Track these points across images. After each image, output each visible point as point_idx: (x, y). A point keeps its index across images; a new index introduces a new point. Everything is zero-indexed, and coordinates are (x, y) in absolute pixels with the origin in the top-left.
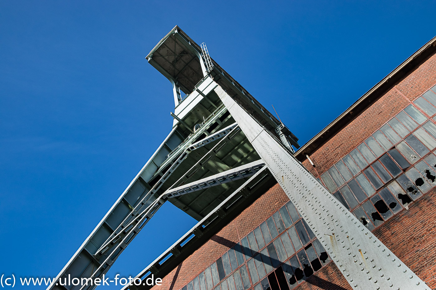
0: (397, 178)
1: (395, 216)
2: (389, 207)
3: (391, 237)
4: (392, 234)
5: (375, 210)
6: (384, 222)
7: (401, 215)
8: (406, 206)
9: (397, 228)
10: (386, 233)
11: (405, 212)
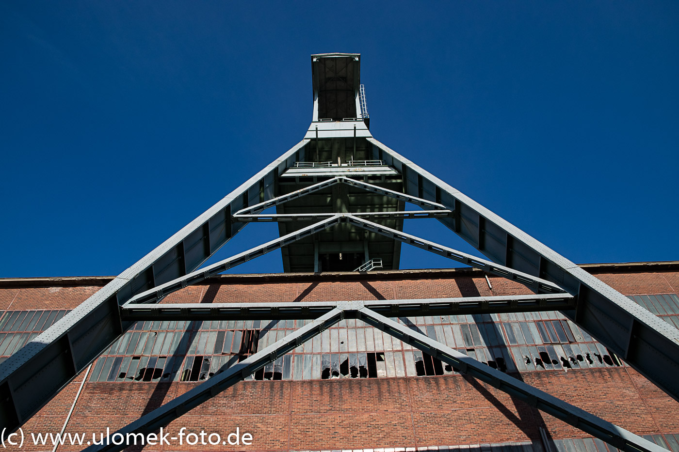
0: (563, 344)
1: (554, 371)
2: (551, 361)
3: (547, 384)
4: (549, 382)
5: (539, 358)
6: (543, 370)
7: (560, 373)
8: (566, 369)
9: (554, 380)
10: (544, 379)
11: (563, 372)
